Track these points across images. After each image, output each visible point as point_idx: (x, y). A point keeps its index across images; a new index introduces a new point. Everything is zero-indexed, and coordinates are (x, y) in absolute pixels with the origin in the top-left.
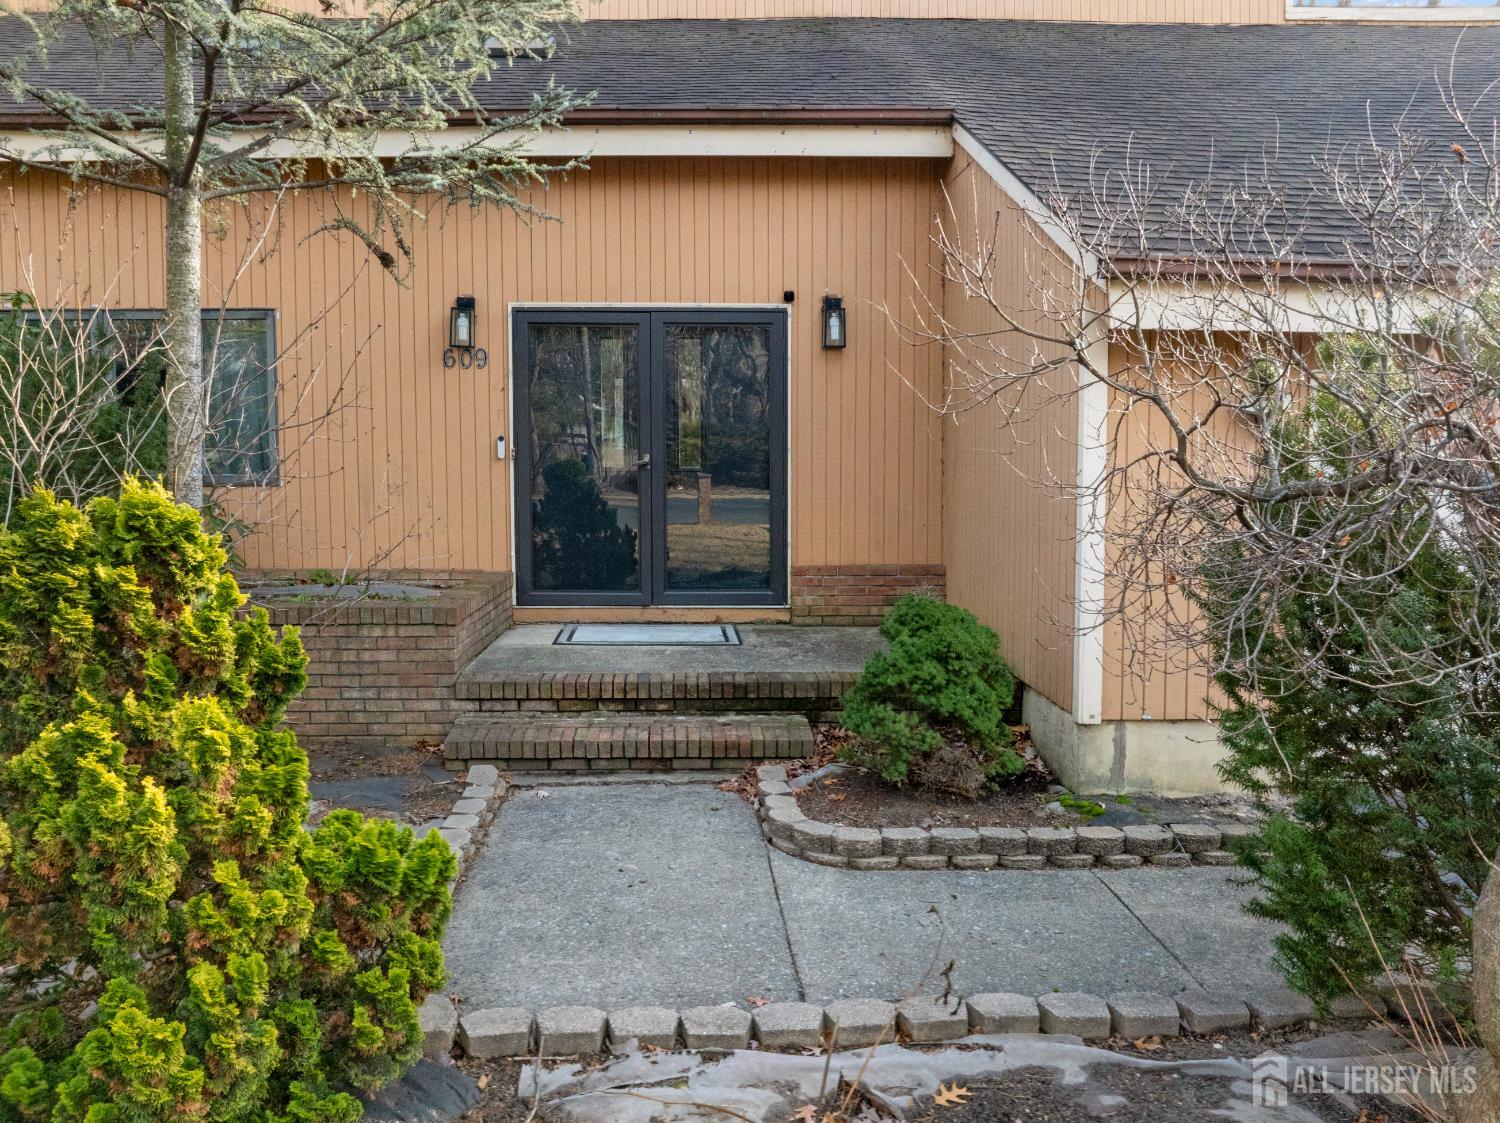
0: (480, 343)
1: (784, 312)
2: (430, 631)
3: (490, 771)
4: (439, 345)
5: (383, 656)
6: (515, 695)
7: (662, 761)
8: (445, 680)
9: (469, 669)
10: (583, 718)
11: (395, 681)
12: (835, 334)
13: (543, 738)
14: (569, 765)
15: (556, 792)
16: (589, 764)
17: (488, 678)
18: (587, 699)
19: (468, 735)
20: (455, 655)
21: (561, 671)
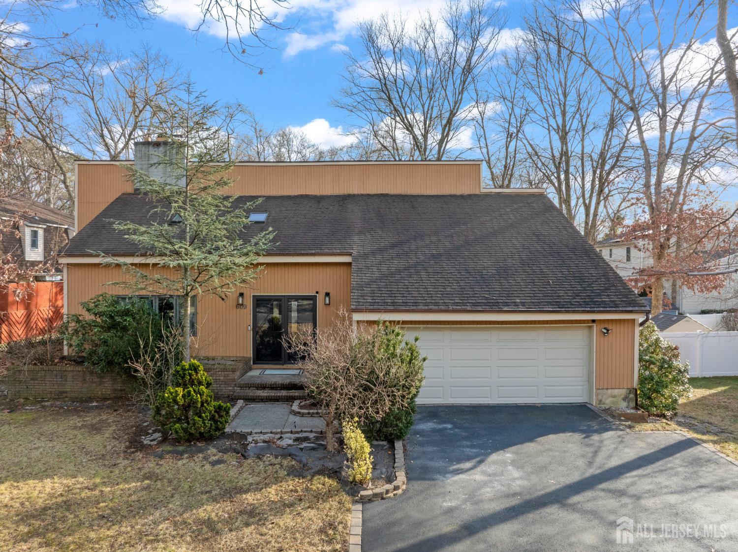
0: (245, 303)
1: (316, 296)
2: (231, 373)
3: (242, 401)
4: (235, 304)
5: (222, 378)
6: (249, 386)
7: (277, 400)
8: (234, 383)
9: (239, 381)
10: (262, 391)
11: (223, 383)
12: (327, 302)
13: (253, 395)
14: (258, 400)
15: (255, 405)
16: (262, 400)
17: (243, 382)
18: (263, 387)
19: (238, 394)
20: (236, 378)
21: (258, 381)
